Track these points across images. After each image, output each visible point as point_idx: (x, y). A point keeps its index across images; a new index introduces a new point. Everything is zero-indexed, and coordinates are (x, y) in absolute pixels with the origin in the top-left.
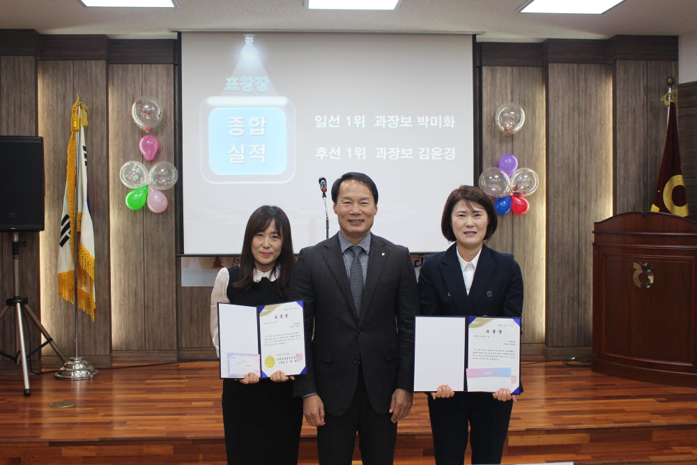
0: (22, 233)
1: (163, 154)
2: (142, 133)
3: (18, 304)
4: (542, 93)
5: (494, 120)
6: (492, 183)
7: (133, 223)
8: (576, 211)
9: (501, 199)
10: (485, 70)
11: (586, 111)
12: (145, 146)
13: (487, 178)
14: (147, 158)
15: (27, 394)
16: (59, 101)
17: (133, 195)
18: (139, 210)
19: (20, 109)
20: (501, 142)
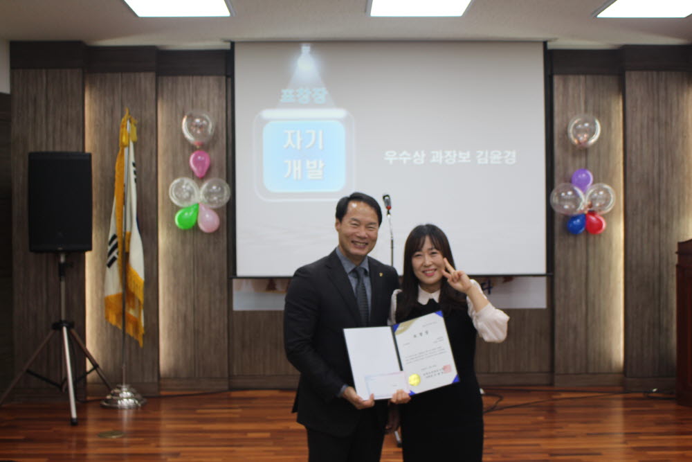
0: (68, 253)
1: (215, 170)
2: (193, 148)
3: (65, 330)
4: (618, 103)
5: (566, 133)
6: (565, 200)
7: (183, 243)
8: (656, 230)
9: (575, 218)
10: (557, 80)
11: (666, 123)
12: (196, 162)
13: (559, 195)
14: (198, 174)
15: (74, 423)
16: (107, 115)
17: (183, 214)
18: (190, 230)
19: (67, 123)
20: (574, 155)
